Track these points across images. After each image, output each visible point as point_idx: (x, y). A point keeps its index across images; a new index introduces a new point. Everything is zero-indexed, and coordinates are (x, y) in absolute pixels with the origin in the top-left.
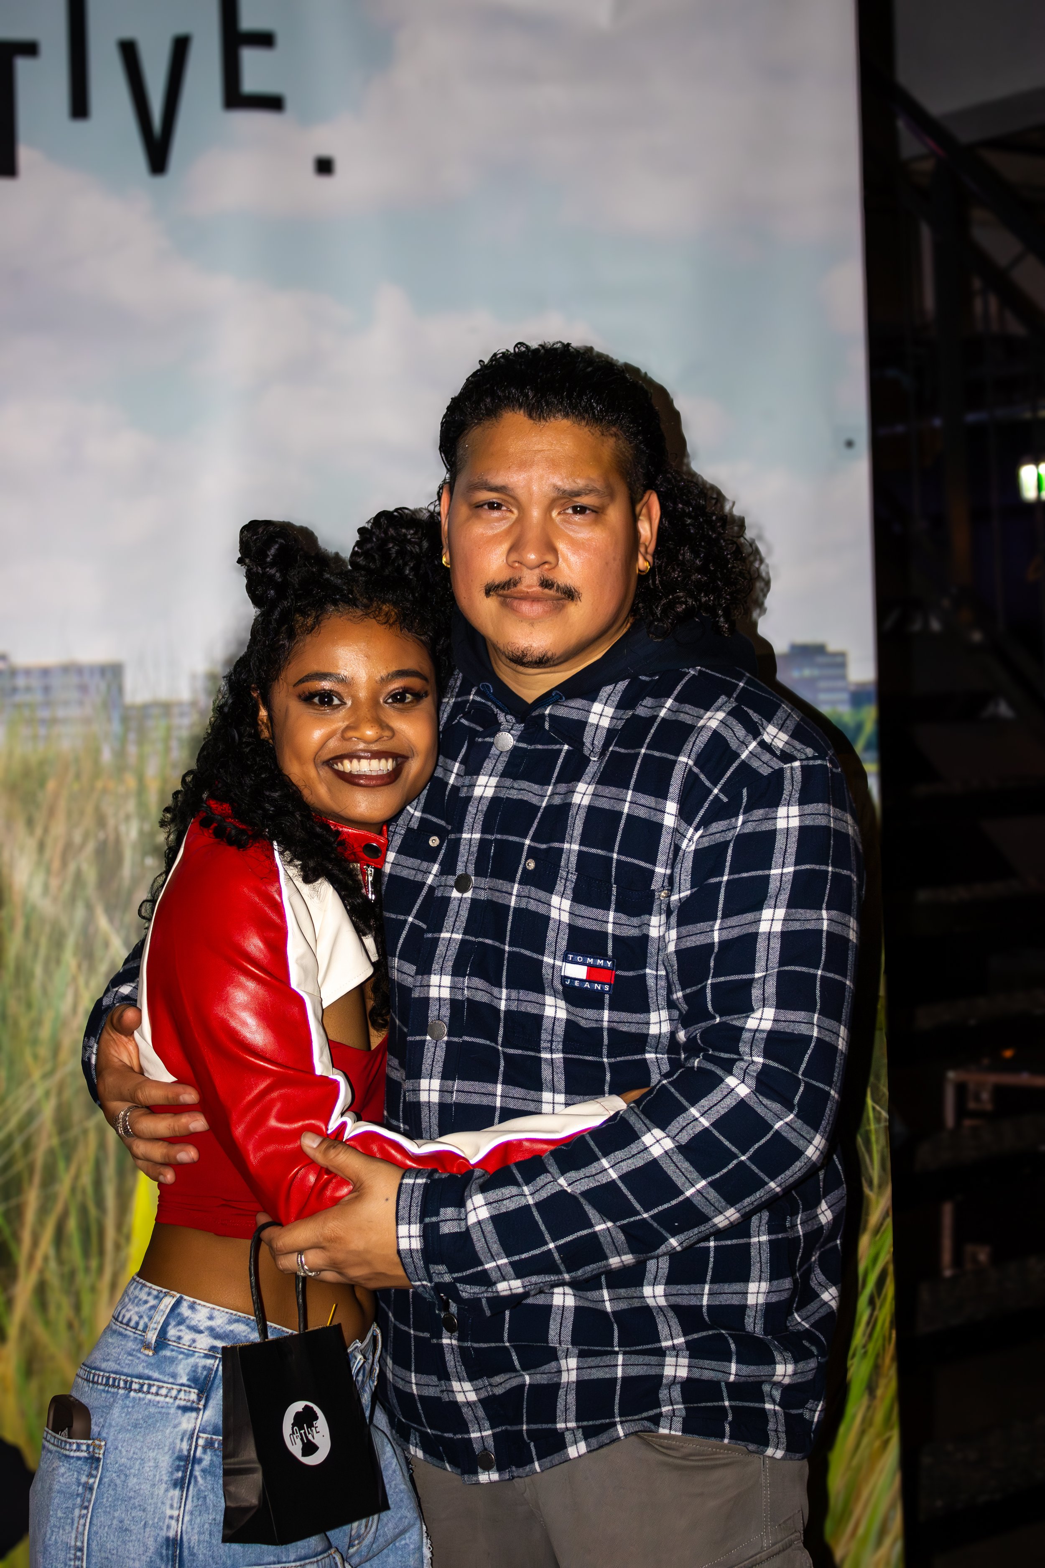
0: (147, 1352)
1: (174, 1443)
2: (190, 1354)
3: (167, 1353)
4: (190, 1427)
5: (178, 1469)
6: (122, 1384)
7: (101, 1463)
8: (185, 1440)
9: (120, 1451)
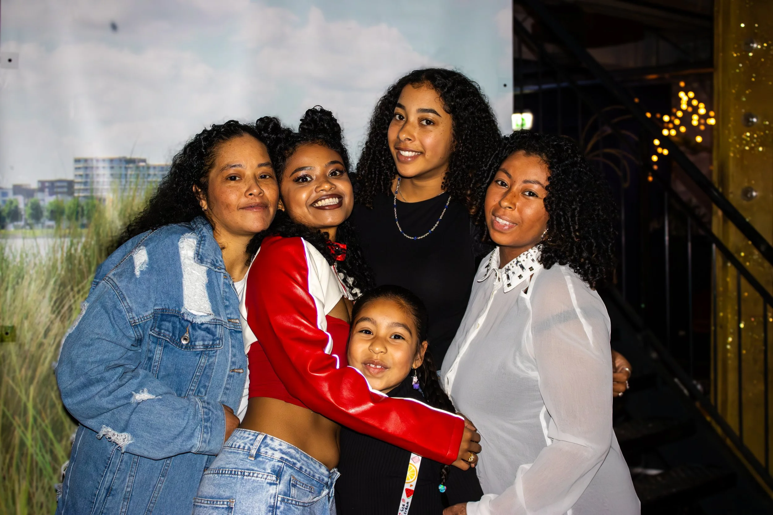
0: (251, 459)
1: (267, 499)
2: (272, 459)
3: (260, 459)
4: (274, 492)
5: (269, 511)
6: (239, 473)
7: (233, 510)
8: (272, 498)
9: (242, 504)
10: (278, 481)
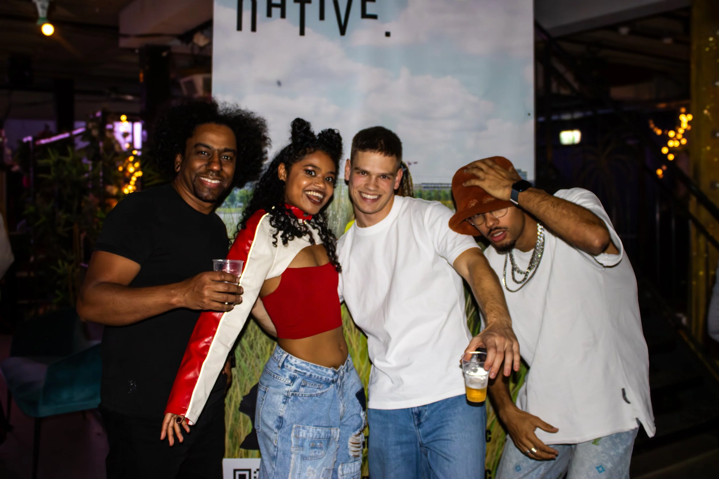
10: (292, 384)
